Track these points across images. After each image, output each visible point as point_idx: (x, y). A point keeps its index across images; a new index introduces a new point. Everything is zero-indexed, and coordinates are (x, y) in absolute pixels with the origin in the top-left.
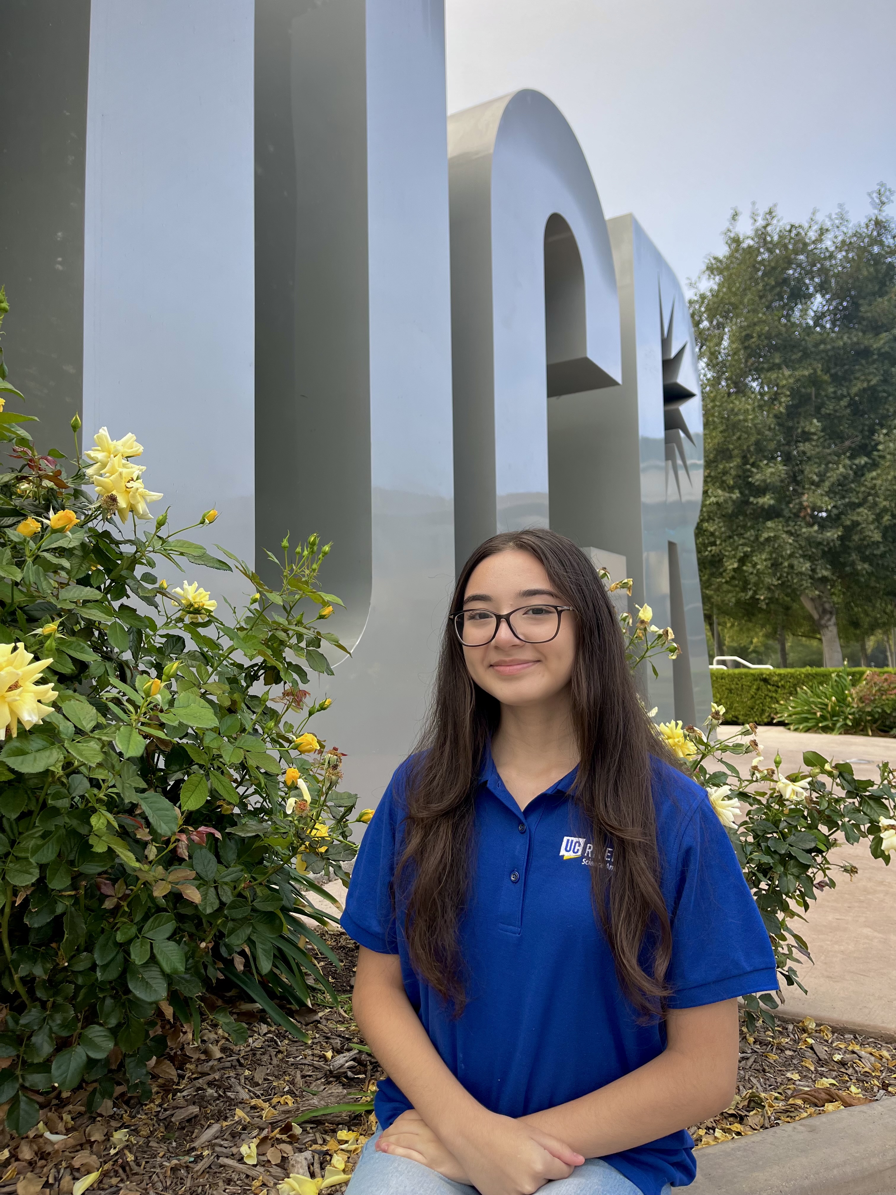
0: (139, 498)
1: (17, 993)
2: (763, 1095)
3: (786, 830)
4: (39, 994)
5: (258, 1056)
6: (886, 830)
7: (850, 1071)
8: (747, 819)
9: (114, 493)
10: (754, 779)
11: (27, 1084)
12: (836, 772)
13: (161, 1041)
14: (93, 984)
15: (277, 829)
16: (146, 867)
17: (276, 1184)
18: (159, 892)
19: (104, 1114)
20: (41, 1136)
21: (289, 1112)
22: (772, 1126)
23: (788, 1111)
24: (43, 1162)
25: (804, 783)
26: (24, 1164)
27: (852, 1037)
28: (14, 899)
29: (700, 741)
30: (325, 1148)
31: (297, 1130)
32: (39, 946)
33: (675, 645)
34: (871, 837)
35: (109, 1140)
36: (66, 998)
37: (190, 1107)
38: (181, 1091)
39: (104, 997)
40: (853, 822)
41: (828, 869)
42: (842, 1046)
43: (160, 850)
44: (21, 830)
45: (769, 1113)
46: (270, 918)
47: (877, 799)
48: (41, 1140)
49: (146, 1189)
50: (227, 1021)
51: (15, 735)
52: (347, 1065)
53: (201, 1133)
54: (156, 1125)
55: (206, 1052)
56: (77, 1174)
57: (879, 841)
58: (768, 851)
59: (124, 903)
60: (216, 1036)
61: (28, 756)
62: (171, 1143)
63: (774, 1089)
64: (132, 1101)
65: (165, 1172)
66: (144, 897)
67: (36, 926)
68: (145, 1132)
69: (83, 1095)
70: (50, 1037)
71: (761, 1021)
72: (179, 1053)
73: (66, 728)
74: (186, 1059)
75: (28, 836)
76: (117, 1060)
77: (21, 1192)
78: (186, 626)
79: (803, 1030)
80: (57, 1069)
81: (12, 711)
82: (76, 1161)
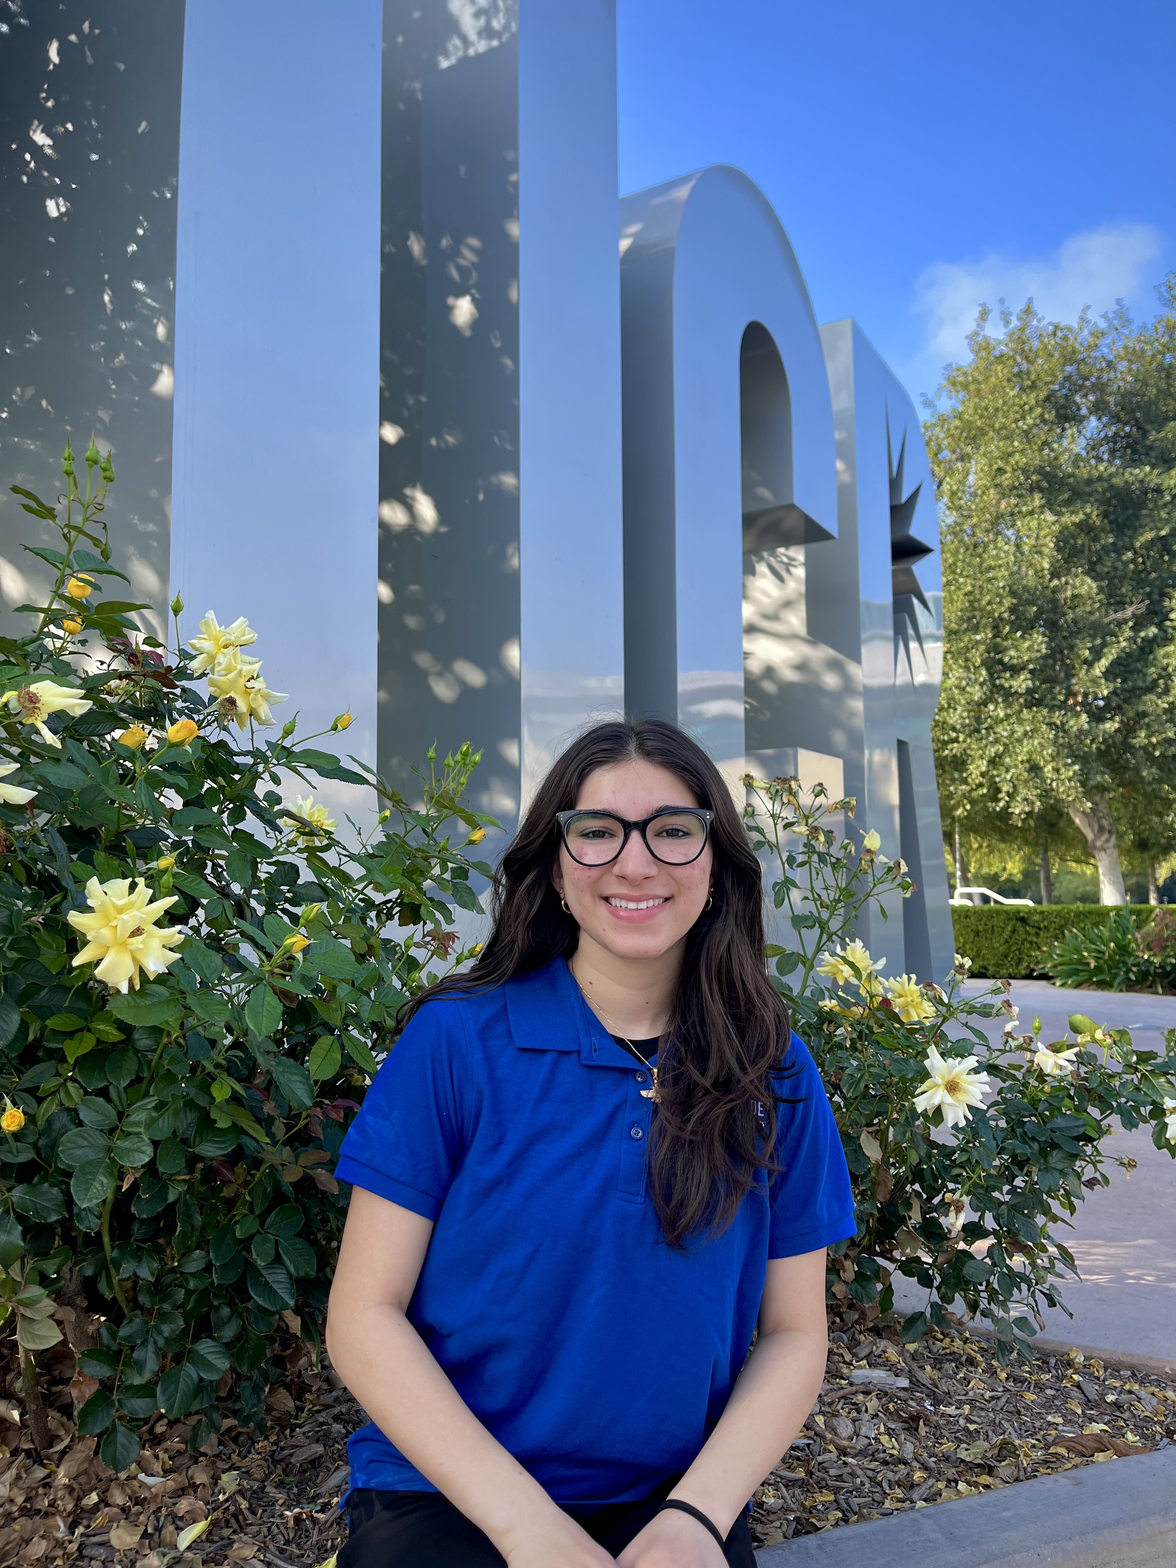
0: (260, 700)
1: (114, 1298)
2: (1017, 1442)
3: (1047, 1113)
4: (141, 1301)
6: (1171, 1113)
7: (1126, 1415)
8: (999, 1099)
9: (232, 694)
10: (1008, 1048)
11: (126, 1412)
13: (279, 1363)
14: (207, 1288)
16: (272, 1148)
18: (287, 1178)
19: (209, 1453)
20: (135, 1478)
22: (1028, 1479)
23: (1048, 1462)
24: (138, 1507)
25: (1070, 1054)
26: (116, 1510)
27: (1129, 1373)
28: (120, 1183)
29: (941, 1001)
32: (144, 1241)
33: (908, 880)
34: (1153, 1122)
35: (216, 1484)
36: (175, 1307)
37: (314, 1445)
38: (300, 1426)
39: (219, 1305)
40: (1131, 1103)
41: (1101, 1162)
42: (1117, 1385)
43: (289, 1127)
44: (130, 1101)
45: (1025, 1464)
48: (135, 1482)
49: (265, 1543)
51: (137, 988)
53: (328, 1476)
54: (272, 1467)
55: (327, 1380)
56: (180, 1524)
57: (1162, 1127)
58: (1026, 1138)
59: (246, 1192)
62: (291, 1489)
63: (1031, 1435)
64: (242, 1439)
65: (287, 1523)
66: (268, 1185)
67: (145, 1216)
68: (259, 1474)
69: (183, 1430)
70: (156, 1353)
71: (1015, 1354)
72: (296, 1380)
74: (305, 1388)
75: (139, 1107)
76: (226, 1385)
77: (115, 1542)
78: (300, 851)
79: (1069, 1365)
80: (163, 1392)
81: (135, 961)
82: (179, 1508)
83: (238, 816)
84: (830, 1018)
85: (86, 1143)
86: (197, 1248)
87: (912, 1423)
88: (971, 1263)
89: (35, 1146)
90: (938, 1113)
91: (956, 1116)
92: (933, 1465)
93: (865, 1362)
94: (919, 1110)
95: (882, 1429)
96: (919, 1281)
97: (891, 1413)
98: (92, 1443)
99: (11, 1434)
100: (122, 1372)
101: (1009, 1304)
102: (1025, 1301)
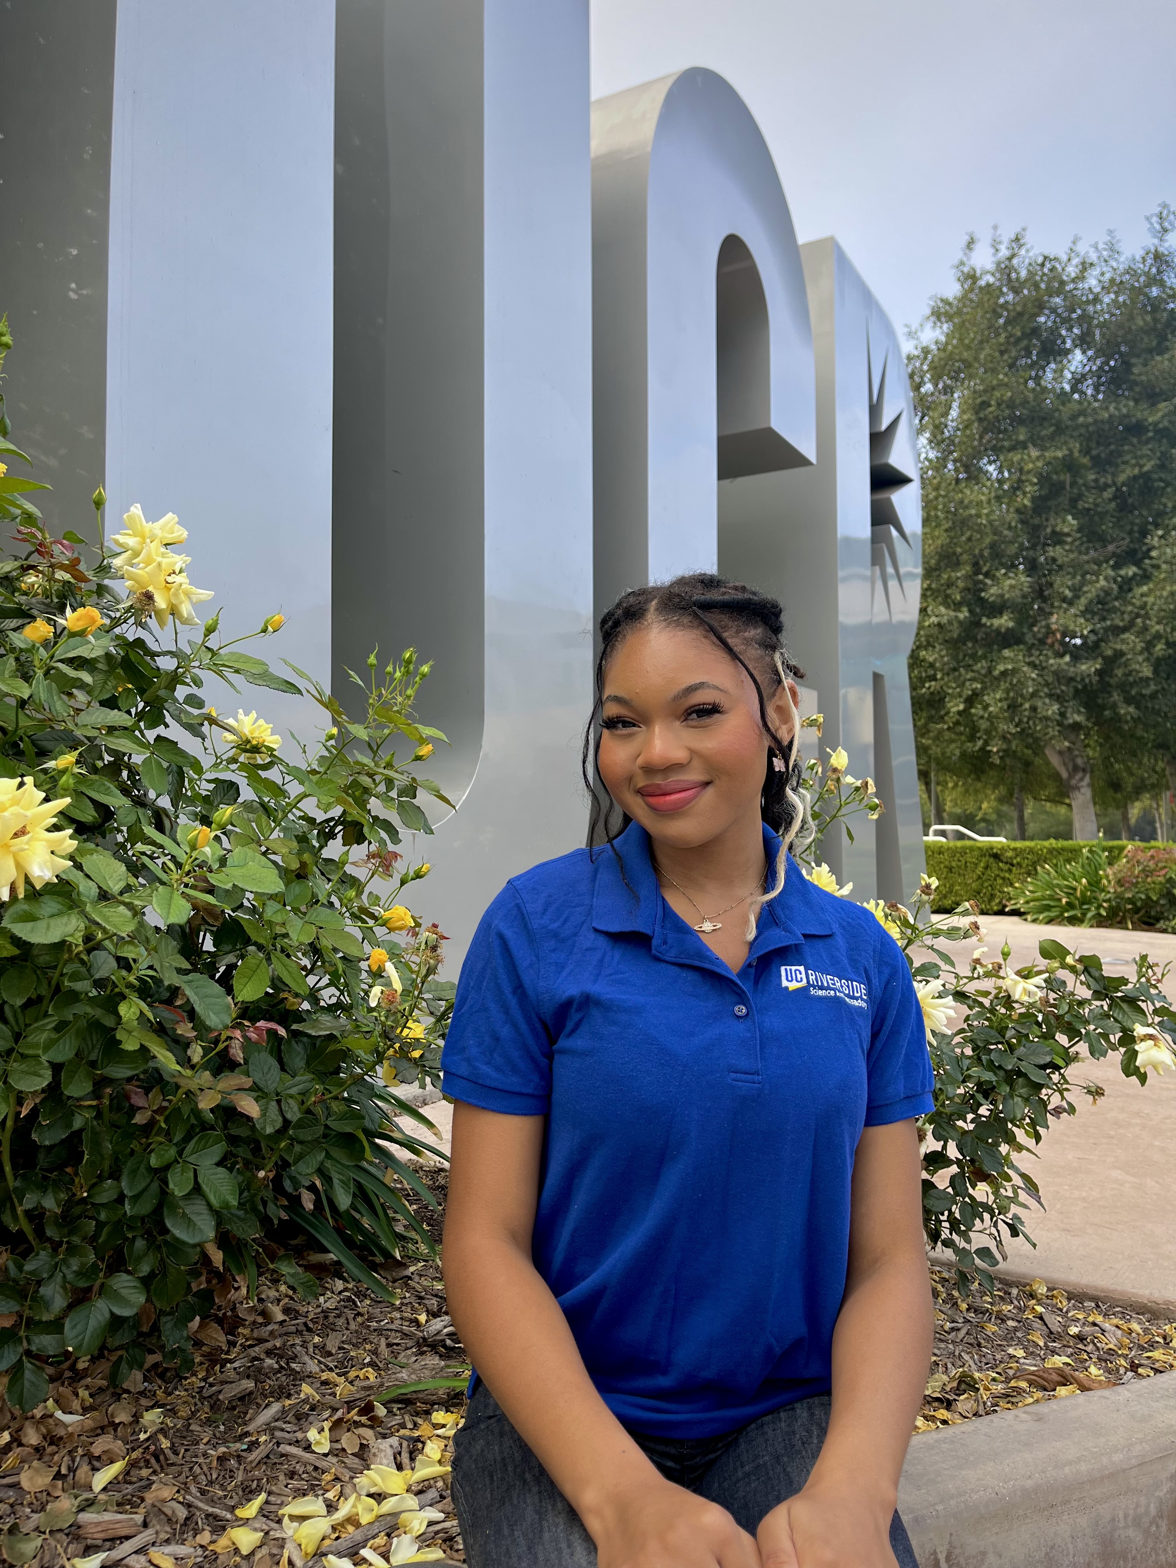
0: (182, 595)
1: (21, 1232)
2: (977, 1375)
3: (1014, 1041)
4: (49, 1233)
5: (331, 1320)
6: (1142, 1040)
7: (1090, 1348)
8: (965, 1026)
9: (150, 588)
10: (976, 975)
11: (34, 1348)
12: (1080, 967)
13: (206, 1296)
14: (120, 1220)
15: (358, 1026)
16: (188, 1072)
17: (352, 1478)
18: (206, 1103)
19: (132, 1390)
20: (51, 1416)
21: (370, 1388)
22: (987, 1414)
23: (1008, 1396)
24: (53, 1448)
25: (1039, 980)
26: (29, 1450)
27: (1093, 1305)
28: (19, 1109)
29: (905, 923)
30: (416, 1434)
31: (381, 1411)
32: (51, 1171)
33: (876, 800)
34: (1122, 1050)
35: (138, 1422)
36: (84, 1239)
37: (244, 1382)
38: (231, 1361)
39: (134, 1237)
40: (1099, 1030)
41: (1067, 1090)
42: (1080, 1317)
43: (206, 1050)
44: (28, 1022)
45: (985, 1398)
46: (349, 1142)
47: (1131, 1001)
48: (51, 1421)
49: (185, 1484)
50: (292, 1271)
51: (21, 896)
52: (445, 1331)
53: (257, 1414)
54: (199, 1404)
55: (264, 1313)
56: (96, 1464)
57: (1133, 1055)
58: (991, 1066)
59: (160, 1118)
60: (277, 1294)
61: (39, 922)
62: (218, 1427)
63: (992, 1368)
64: (169, 1374)
65: (210, 1463)
66: (186, 1111)
67: (47, 1143)
68: (184, 1412)
69: (104, 1366)
70: (64, 1288)
71: (976, 1284)
72: (229, 1314)
73: (87, 889)
74: (238, 1322)
75: (37, 1028)
76: (145, 1320)
77: (25, 1484)
78: (241, 768)
79: (1031, 1295)
80: (72, 1329)
81: (18, 866)
82: (96, 1447)
83: (157, 720)
86: (110, 1176)
88: (933, 1193)
100: (31, 1308)
101: (971, 1234)
102: (988, 1232)
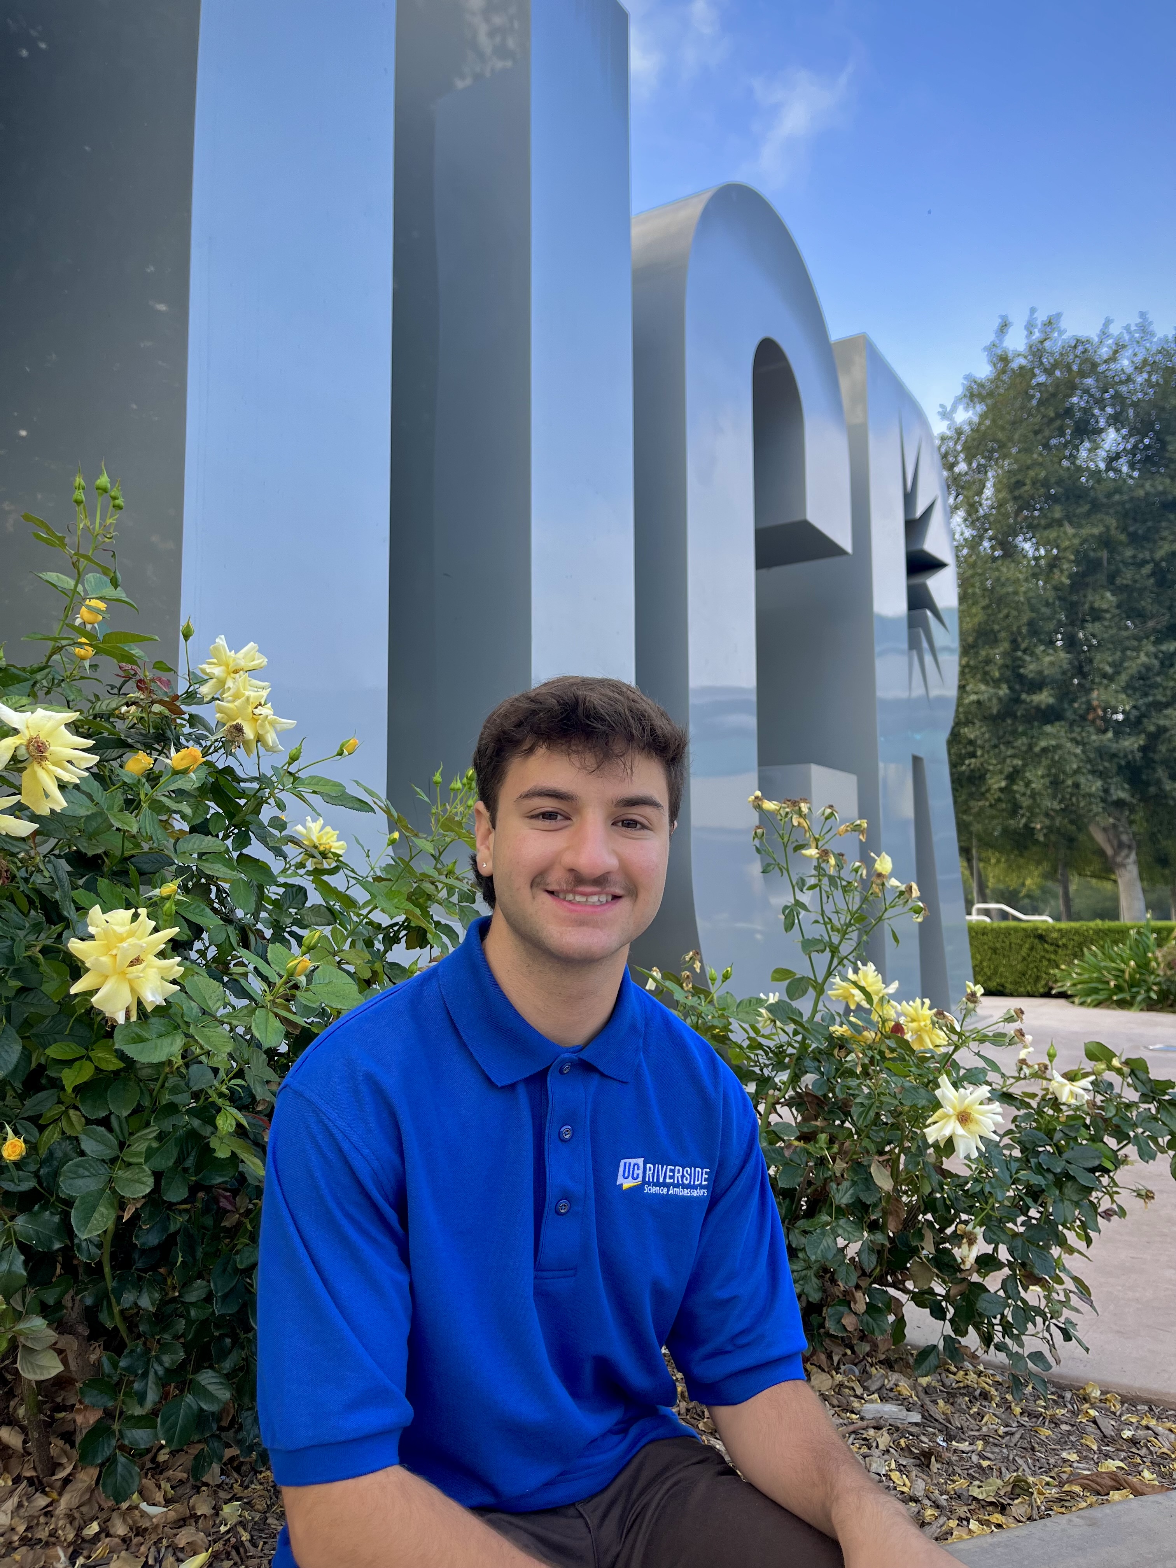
0: (268, 726)
1: (116, 1328)
2: (1031, 1479)
3: (1063, 1142)
4: (141, 1330)
7: (1143, 1452)
8: (1013, 1127)
9: (239, 721)
10: (1022, 1076)
11: (126, 1442)
12: (1126, 1070)
14: (208, 1319)
19: (211, 1483)
20: (136, 1507)
22: (1041, 1518)
23: (1062, 1500)
24: (139, 1539)
25: (1086, 1082)
26: (117, 1540)
27: (1146, 1408)
28: (121, 1213)
29: (952, 1030)
32: (145, 1271)
33: (920, 904)
34: (1171, 1153)
35: (217, 1514)
36: (176, 1337)
39: (221, 1336)
40: (1147, 1133)
41: (1117, 1193)
42: (1134, 1420)
44: (132, 1131)
45: (1039, 1502)
48: (136, 1512)
54: (274, 1498)
56: (181, 1555)
58: (1040, 1170)
59: (247, 1221)
61: (148, 1043)
63: (1045, 1472)
64: (244, 1468)
67: (146, 1246)
68: (261, 1505)
69: (186, 1459)
70: (157, 1385)
71: (1030, 1387)
73: (189, 1009)
75: (140, 1137)
76: (228, 1414)
78: (309, 873)
79: (1085, 1399)
80: (163, 1424)
81: (133, 990)
82: (180, 1539)
83: (243, 841)
84: (841, 1044)
85: (87, 1173)
86: (200, 1276)
87: (924, 1459)
88: (984, 1295)
89: (36, 1174)
90: (949, 1146)
91: (968, 1147)
92: (945, 1503)
93: (876, 1396)
94: (930, 1141)
95: (893, 1466)
96: (932, 1314)
97: (902, 1449)
98: (94, 1472)
99: (14, 1462)
100: (123, 1402)
101: (1023, 1337)
102: (1040, 1335)
